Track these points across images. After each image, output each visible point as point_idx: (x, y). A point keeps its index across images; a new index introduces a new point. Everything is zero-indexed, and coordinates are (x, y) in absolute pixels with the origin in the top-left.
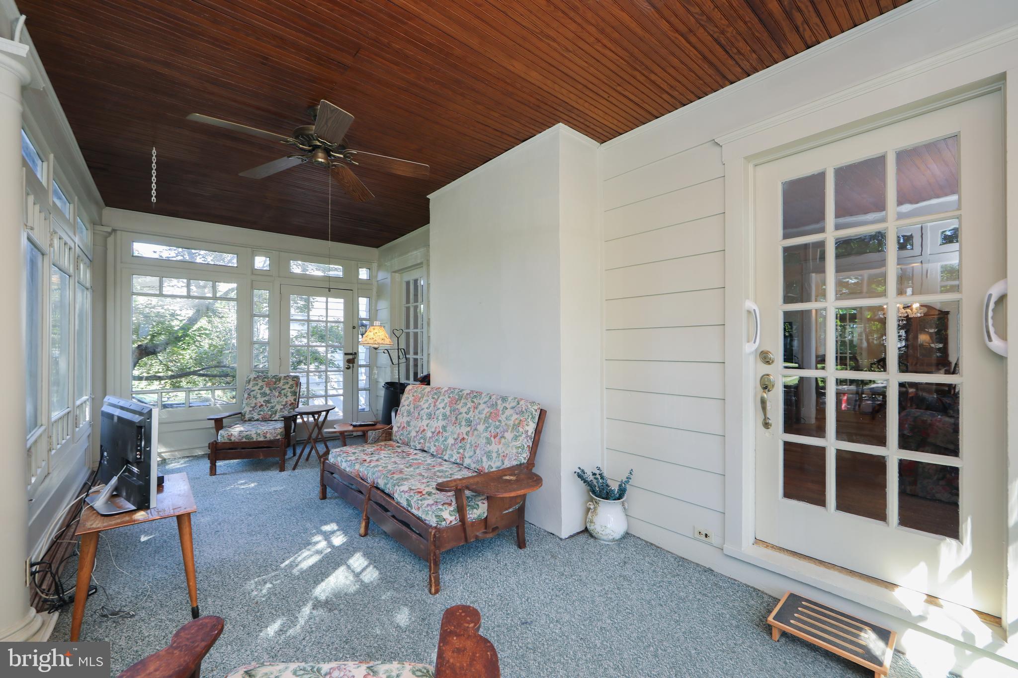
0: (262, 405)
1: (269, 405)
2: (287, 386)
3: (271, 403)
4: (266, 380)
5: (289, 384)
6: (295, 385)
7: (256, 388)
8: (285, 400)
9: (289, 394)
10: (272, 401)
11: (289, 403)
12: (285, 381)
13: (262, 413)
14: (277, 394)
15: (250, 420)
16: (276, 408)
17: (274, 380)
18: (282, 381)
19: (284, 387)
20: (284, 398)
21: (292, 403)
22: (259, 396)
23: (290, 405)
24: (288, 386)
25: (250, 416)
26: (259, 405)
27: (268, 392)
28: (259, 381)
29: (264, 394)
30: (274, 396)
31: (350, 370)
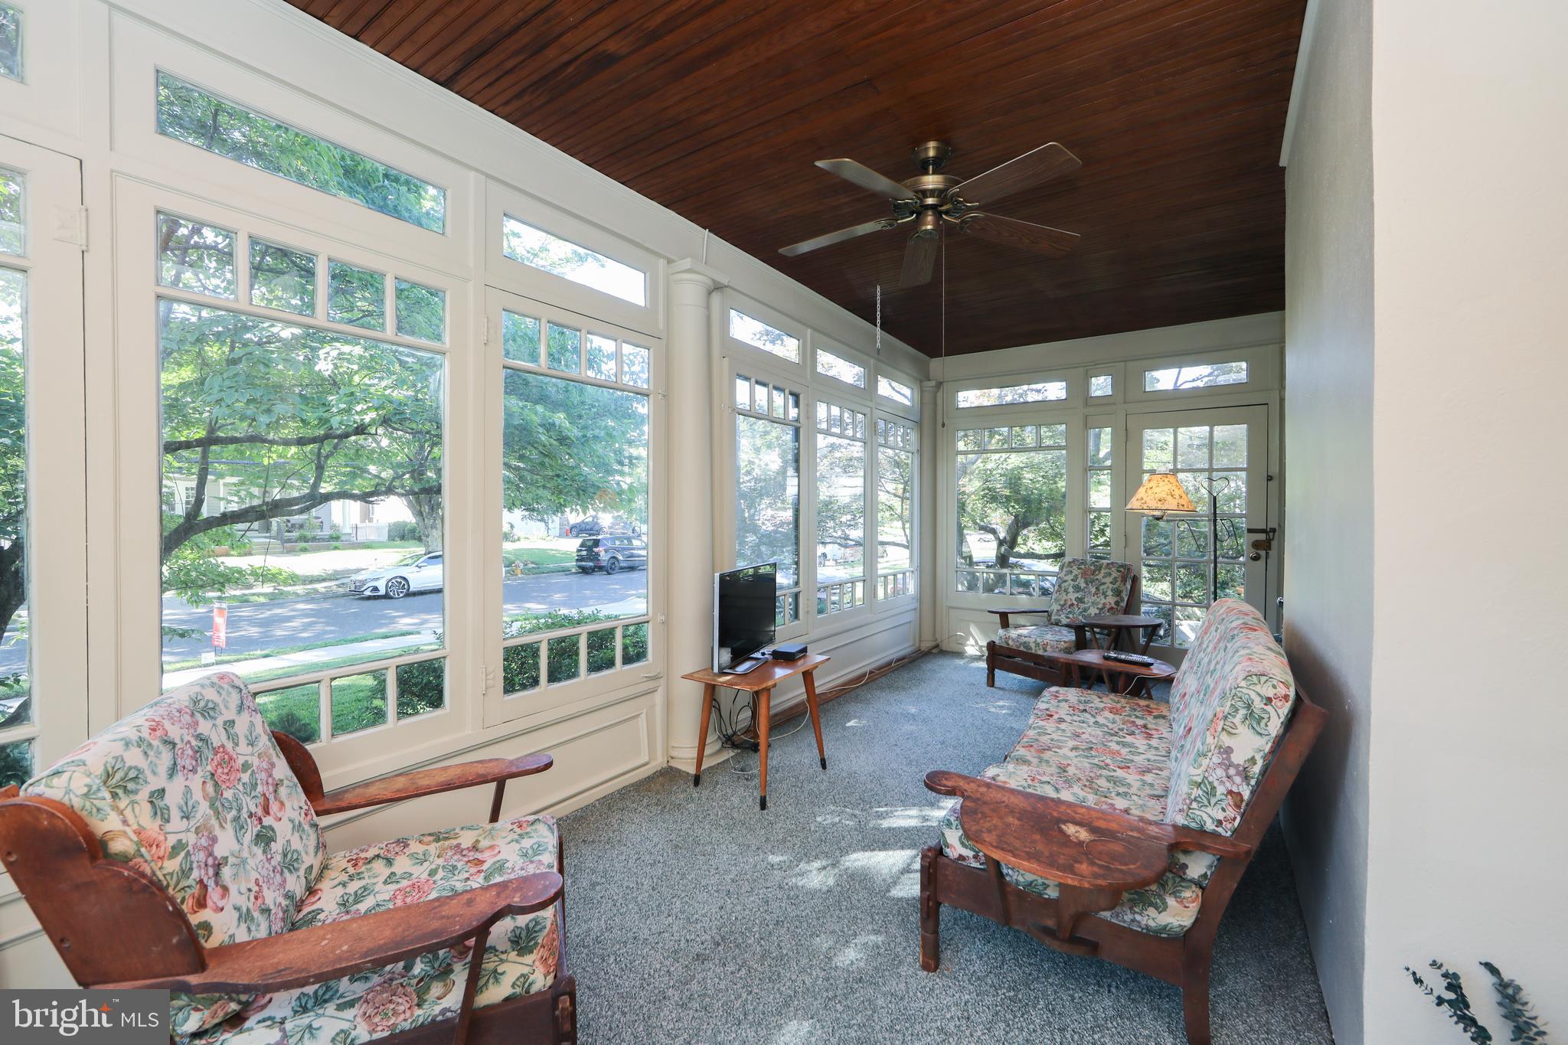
0: (1073, 604)
1: (1082, 606)
2: (1108, 580)
3: (1084, 602)
4: (1083, 567)
5: (1112, 577)
6: (1119, 579)
7: (1070, 577)
8: (1103, 601)
9: (1109, 593)
10: (1086, 600)
11: (1108, 606)
12: (1107, 571)
13: (1071, 616)
14: (1093, 590)
15: (1057, 624)
16: (1089, 612)
17: (1093, 568)
18: (1103, 571)
19: (1103, 581)
20: (1102, 597)
21: (1112, 608)
22: (1071, 590)
23: (1109, 610)
24: (1110, 579)
25: (1057, 617)
26: (1069, 603)
27: (1083, 585)
28: (1074, 567)
29: (1077, 589)
30: (1090, 593)
31: (1261, 563)
